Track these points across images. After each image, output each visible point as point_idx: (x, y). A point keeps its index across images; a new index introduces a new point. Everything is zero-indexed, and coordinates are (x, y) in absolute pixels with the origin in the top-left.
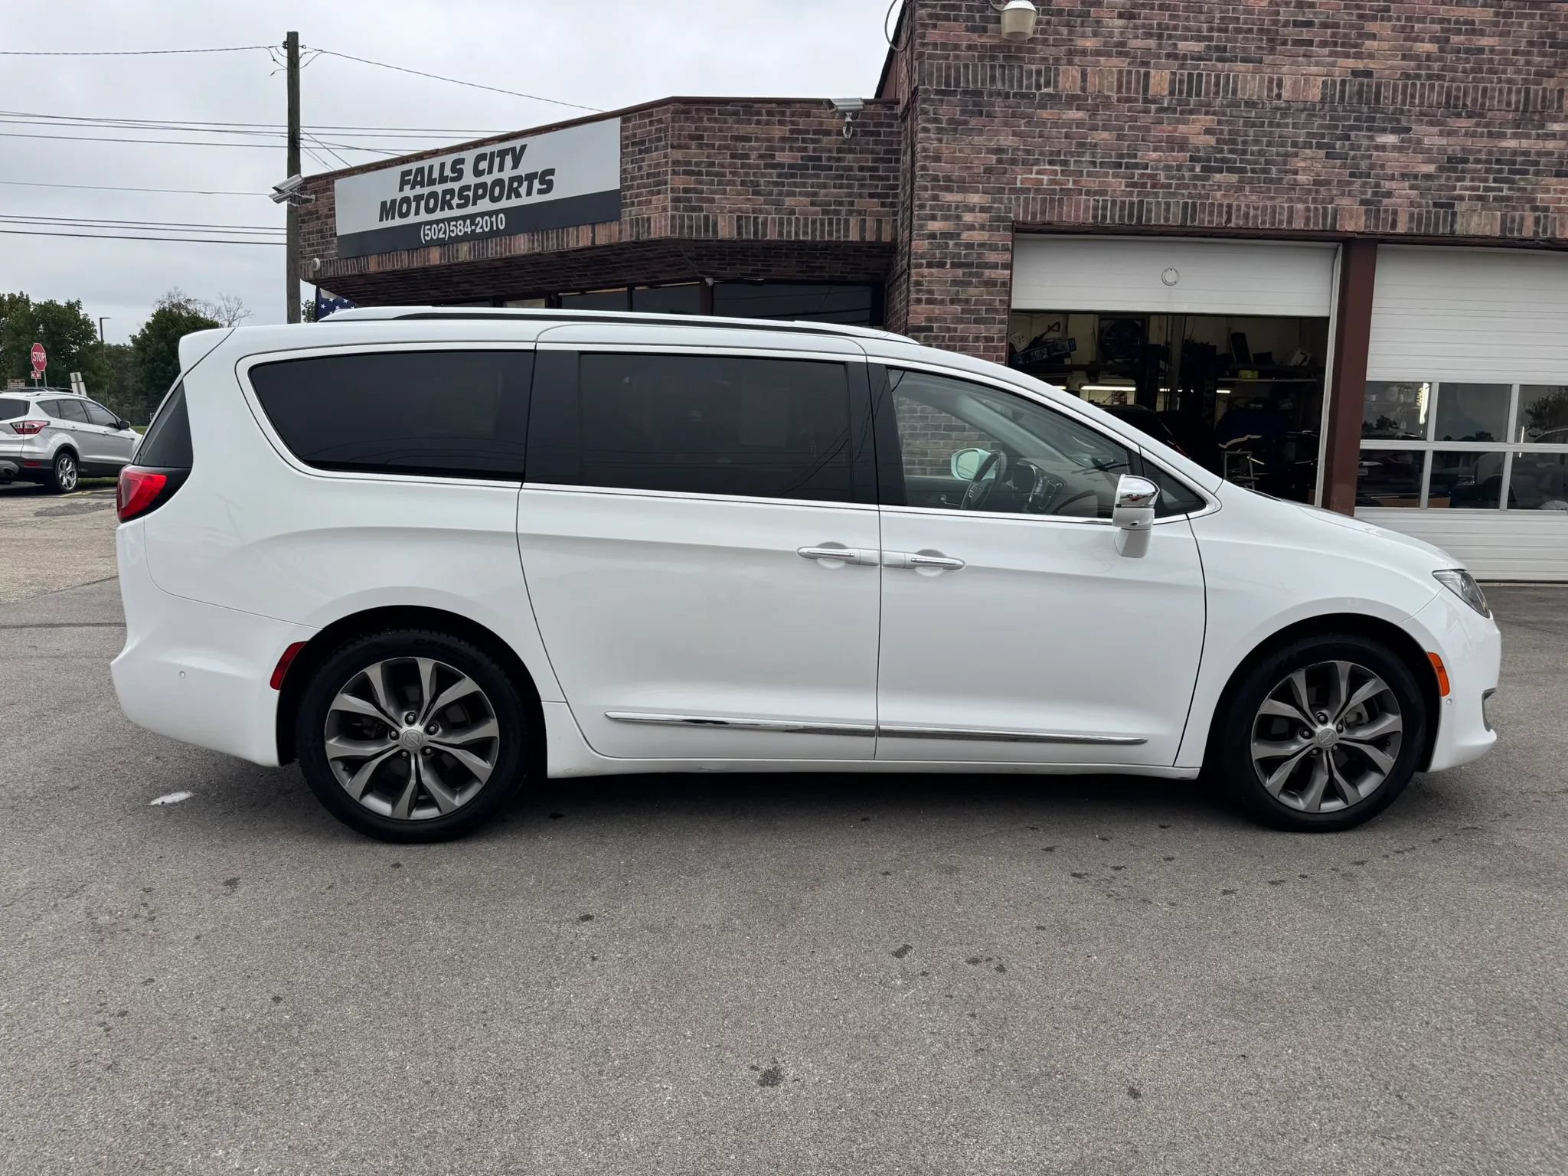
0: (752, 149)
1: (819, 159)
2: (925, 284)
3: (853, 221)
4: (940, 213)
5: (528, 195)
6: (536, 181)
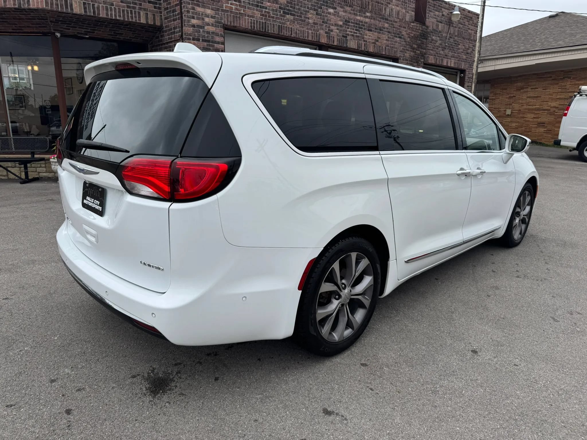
3: (142, 13)
4: (196, 16)
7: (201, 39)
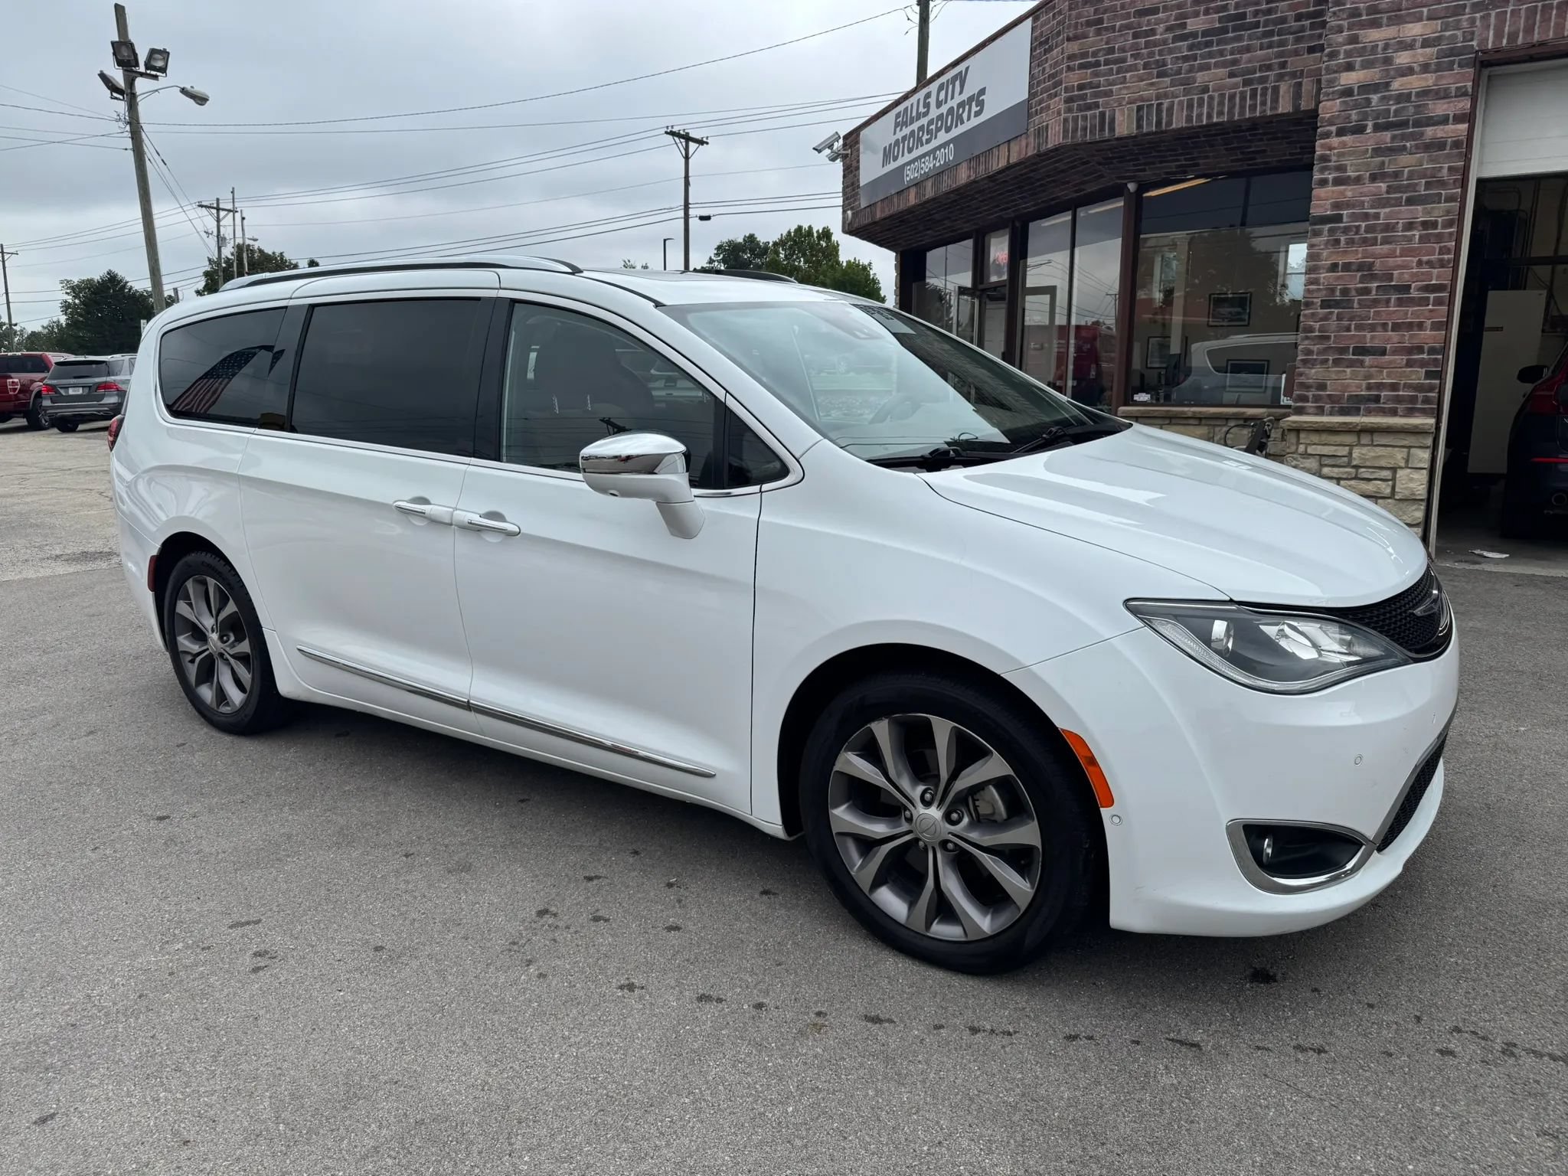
0: (1158, 22)
1: (1243, 16)
2: (1334, 158)
3: (1284, 87)
4: (1359, 59)
5: (969, 119)
6: (974, 103)
7: (1370, 124)
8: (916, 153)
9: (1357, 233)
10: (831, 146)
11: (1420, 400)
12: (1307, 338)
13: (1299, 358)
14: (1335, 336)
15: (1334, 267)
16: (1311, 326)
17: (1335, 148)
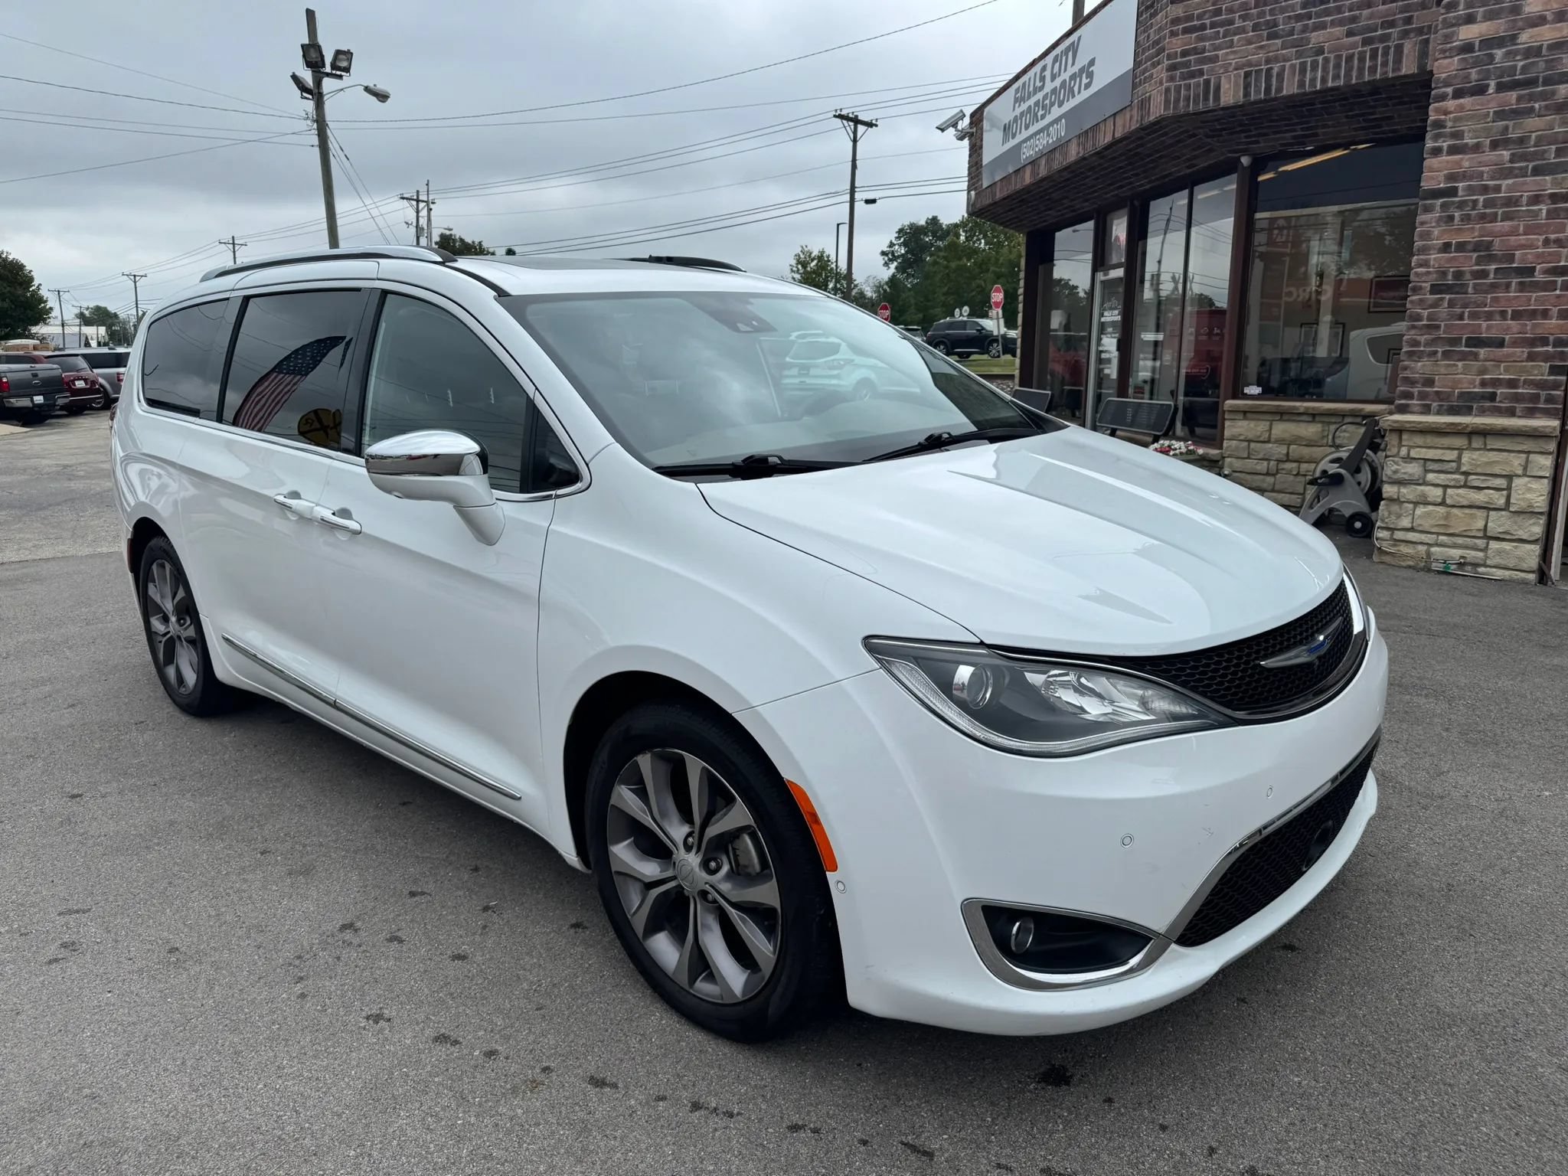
2: (1449, 124)
3: (1409, 47)
4: (1482, 9)
5: (1079, 92)
6: (1084, 75)
7: (1492, 84)
8: (1033, 129)
9: (1474, 209)
10: (955, 125)
11: (1542, 398)
12: (1414, 327)
13: (1405, 349)
14: (1445, 325)
15: (1446, 247)
16: (1418, 314)
17: (1451, 113)
